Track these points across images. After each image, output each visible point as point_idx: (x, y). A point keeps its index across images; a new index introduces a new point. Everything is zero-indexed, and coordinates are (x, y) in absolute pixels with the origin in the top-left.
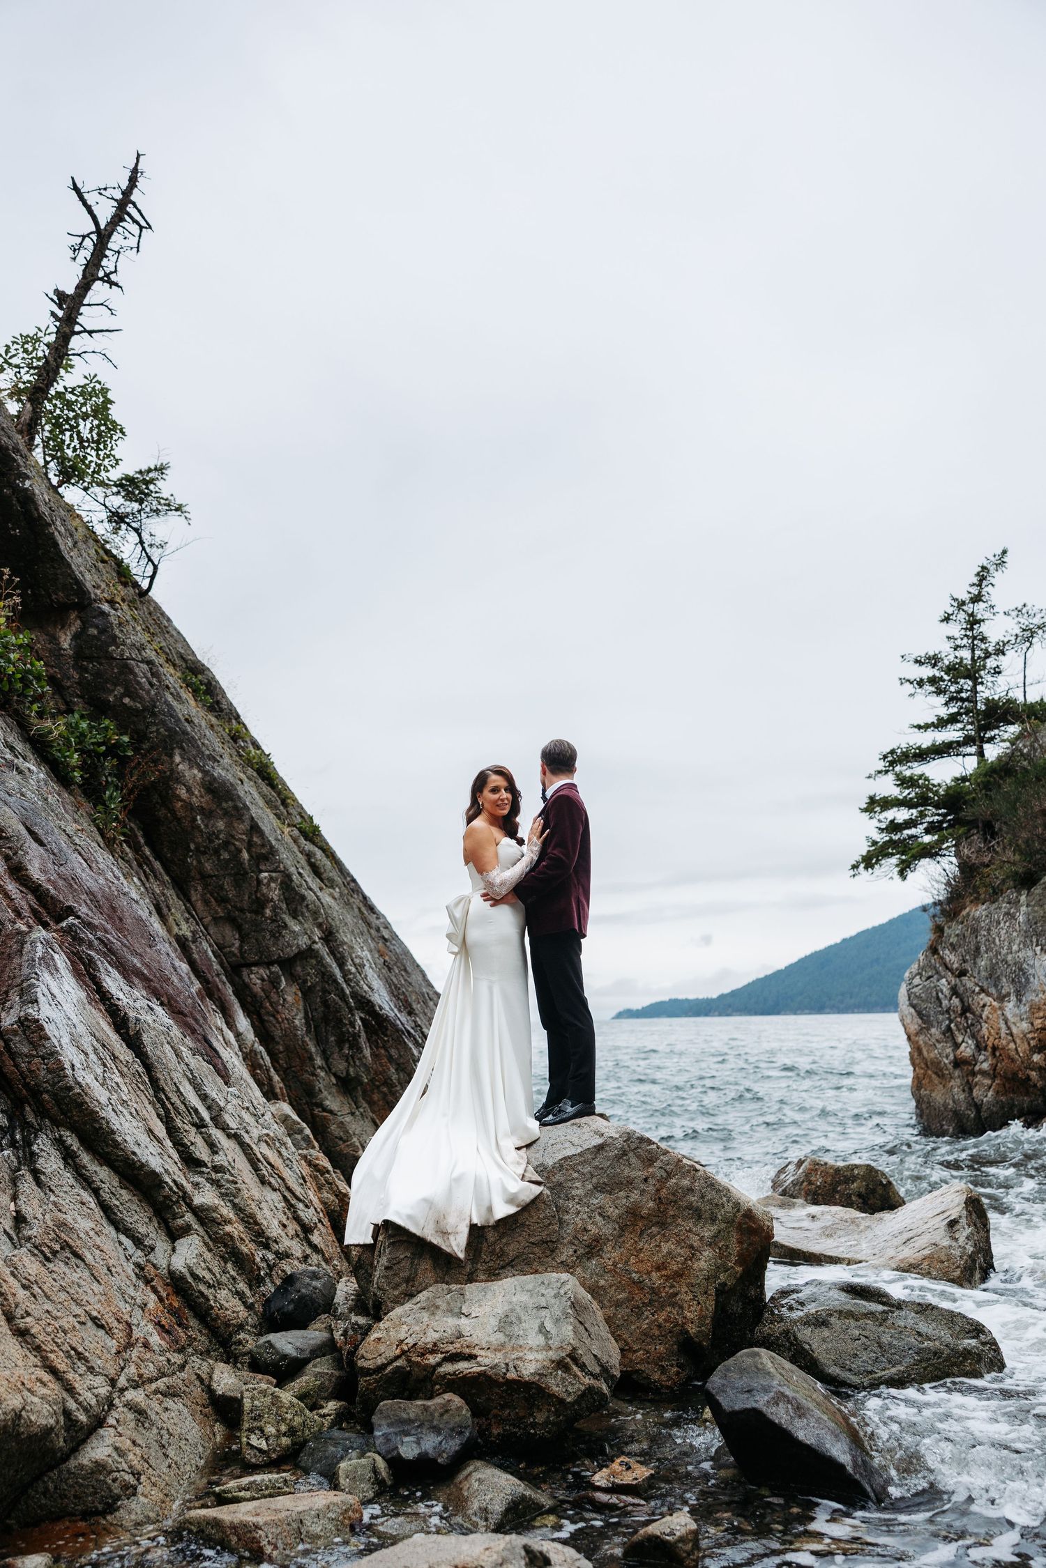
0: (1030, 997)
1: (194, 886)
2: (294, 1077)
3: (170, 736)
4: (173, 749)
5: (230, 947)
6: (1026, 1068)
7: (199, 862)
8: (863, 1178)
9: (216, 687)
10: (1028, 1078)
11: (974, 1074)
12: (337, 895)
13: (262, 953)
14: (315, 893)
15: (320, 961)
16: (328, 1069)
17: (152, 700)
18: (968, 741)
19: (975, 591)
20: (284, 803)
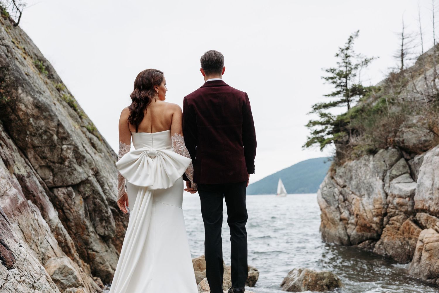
0: (373, 196)
1: (29, 151)
2: (79, 237)
3: (16, 81)
4: (18, 87)
5: (48, 179)
6: (371, 223)
7: (32, 140)
8: (328, 278)
9: (51, 68)
10: (371, 226)
11: (348, 224)
12: (102, 156)
13: (63, 182)
14: (90, 155)
15: (92, 185)
16: (96, 232)
17: (7, 63)
18: (343, 101)
19: (347, 45)
20: (80, 117)
